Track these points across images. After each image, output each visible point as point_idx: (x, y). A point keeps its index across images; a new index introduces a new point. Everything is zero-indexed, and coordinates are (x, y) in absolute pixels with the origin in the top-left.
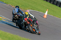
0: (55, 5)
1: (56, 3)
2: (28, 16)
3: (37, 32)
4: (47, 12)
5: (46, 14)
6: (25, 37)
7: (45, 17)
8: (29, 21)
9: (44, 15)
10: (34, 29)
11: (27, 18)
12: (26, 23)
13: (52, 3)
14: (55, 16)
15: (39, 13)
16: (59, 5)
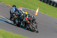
0: (46, 3)
1: (46, 1)
2: (28, 16)
3: (36, 31)
4: (38, 10)
5: (37, 11)
6: (17, 34)
7: (36, 14)
8: (29, 20)
9: (35, 12)
10: (33, 27)
11: (27, 17)
12: (26, 22)
13: (42, 1)
14: (46, 14)
15: (30, 10)
16: (49, 4)
